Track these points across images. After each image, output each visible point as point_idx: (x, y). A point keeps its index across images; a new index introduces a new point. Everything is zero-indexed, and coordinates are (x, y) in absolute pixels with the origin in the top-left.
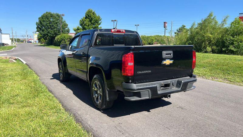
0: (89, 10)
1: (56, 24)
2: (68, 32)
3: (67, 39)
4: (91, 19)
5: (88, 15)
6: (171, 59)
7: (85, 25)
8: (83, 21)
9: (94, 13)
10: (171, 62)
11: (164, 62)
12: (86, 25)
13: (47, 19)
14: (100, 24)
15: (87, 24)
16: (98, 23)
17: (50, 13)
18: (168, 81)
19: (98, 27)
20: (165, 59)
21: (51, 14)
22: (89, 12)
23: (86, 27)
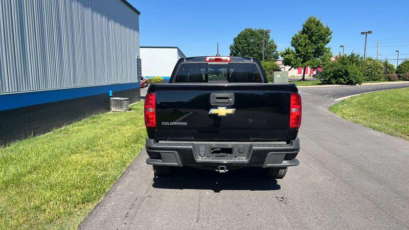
0: (310, 18)
1: (257, 47)
2: (277, 59)
3: (270, 69)
4: (312, 33)
5: (307, 28)
6: (229, 107)
7: (299, 45)
8: (297, 38)
9: (318, 24)
11: (213, 111)
12: (301, 46)
13: (246, 39)
14: (328, 42)
15: (304, 44)
16: (324, 40)
17: (250, 30)
18: (229, 144)
19: (323, 47)
20: (216, 107)
21: (252, 32)
22: (311, 21)
23: (300, 49)
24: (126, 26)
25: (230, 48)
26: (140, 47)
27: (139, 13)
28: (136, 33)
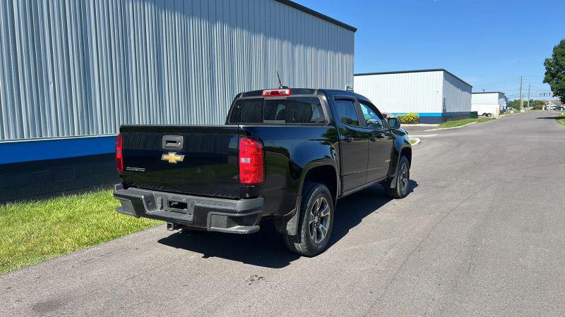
6: (179, 153)
10: (180, 158)
11: (165, 157)
18: (184, 198)
20: (167, 152)
24: (327, 49)
25: (545, 64)
26: (355, 75)
27: (354, 30)
28: (347, 57)
